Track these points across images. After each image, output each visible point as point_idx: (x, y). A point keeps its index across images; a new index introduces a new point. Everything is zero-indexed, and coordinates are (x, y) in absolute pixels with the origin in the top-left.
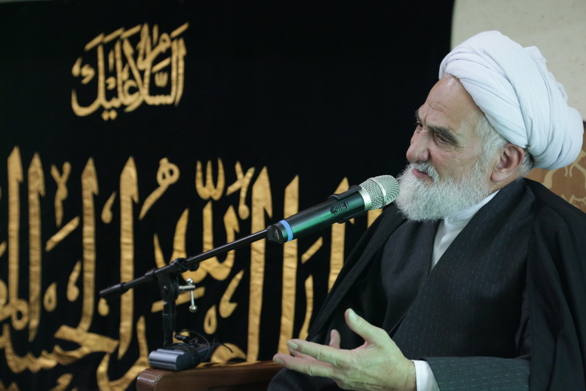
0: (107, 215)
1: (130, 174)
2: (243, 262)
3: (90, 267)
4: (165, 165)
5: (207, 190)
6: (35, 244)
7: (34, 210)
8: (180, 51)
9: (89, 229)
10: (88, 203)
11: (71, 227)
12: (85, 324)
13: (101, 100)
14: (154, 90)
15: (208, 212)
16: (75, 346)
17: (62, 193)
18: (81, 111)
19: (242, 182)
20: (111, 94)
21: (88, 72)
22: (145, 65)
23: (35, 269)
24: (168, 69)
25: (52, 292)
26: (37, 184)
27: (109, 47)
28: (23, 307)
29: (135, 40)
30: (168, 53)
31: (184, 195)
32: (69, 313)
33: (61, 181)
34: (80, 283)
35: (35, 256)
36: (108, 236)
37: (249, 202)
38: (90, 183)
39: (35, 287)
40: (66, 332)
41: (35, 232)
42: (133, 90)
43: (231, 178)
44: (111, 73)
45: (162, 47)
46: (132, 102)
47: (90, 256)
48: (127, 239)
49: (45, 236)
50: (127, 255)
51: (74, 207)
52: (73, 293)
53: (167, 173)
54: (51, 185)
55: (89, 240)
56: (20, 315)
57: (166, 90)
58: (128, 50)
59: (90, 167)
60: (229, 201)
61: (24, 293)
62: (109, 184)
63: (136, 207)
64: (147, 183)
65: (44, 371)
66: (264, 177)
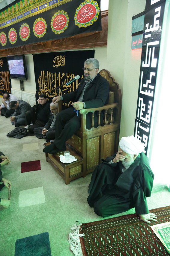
0: (57, 79)
1: (59, 74)
2: (72, 85)
3: (56, 85)
4: (63, 73)
5: (68, 77)
6: (50, 83)
7: (50, 79)
8: (64, 59)
9: (55, 81)
10: (55, 78)
11: (54, 81)
12: (55, 92)
13: (56, 65)
14: (62, 64)
15: (68, 79)
16: (55, 95)
17: (53, 77)
18: (54, 67)
19: (71, 75)
20: (57, 64)
21: (55, 62)
22: (60, 61)
23: (50, 86)
24: (63, 61)
25: (52, 88)
26: (50, 76)
27: (57, 58)
28: (49, 90)
29: (59, 57)
30: (63, 59)
31: (65, 77)
32: (54, 91)
33: (52, 75)
34: (55, 87)
35: (50, 84)
36: (57, 81)
37: (72, 78)
38: (55, 75)
39: (50, 88)
40: (53, 93)
41: (50, 81)
42: (59, 64)
43: (70, 75)
44: (57, 62)
45: (62, 58)
46: (59, 65)
47: (56, 84)
48: (59, 82)
49: (51, 82)
50: (59, 84)
51: (54, 78)
52: (54, 89)
53: (63, 74)
54: (51, 75)
55: (56, 82)
56: (49, 91)
57: (63, 64)
58: (59, 59)
59: (55, 73)
60: (70, 78)
61: (49, 88)
62: (57, 76)
63: (60, 78)
64: (61, 76)
65: (52, 97)
66: (74, 75)
